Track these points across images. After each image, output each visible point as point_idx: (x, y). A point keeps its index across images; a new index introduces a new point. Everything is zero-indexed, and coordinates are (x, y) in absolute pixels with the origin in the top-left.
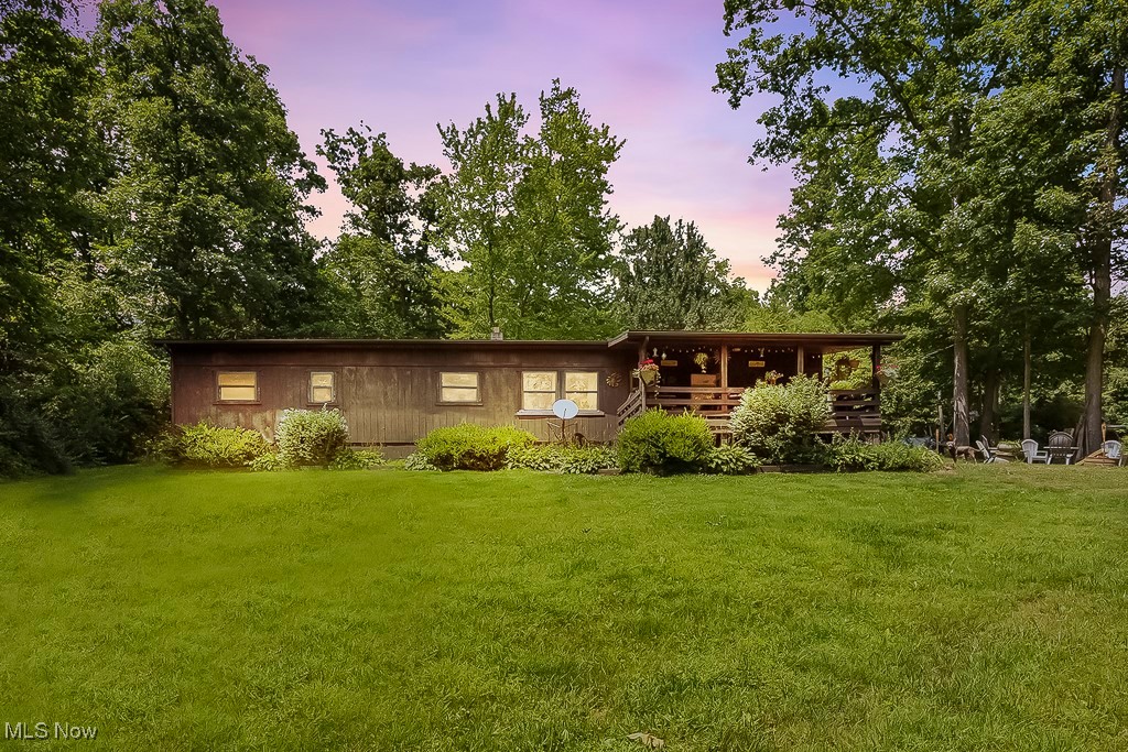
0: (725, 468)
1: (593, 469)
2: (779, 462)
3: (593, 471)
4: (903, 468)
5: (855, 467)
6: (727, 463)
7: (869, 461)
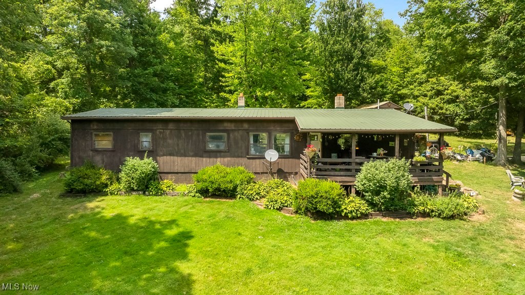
0: (350, 216)
1: (280, 207)
2: (381, 210)
3: (280, 209)
4: (452, 217)
5: (425, 215)
6: (351, 212)
7: (433, 211)
